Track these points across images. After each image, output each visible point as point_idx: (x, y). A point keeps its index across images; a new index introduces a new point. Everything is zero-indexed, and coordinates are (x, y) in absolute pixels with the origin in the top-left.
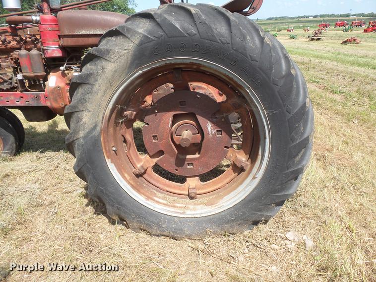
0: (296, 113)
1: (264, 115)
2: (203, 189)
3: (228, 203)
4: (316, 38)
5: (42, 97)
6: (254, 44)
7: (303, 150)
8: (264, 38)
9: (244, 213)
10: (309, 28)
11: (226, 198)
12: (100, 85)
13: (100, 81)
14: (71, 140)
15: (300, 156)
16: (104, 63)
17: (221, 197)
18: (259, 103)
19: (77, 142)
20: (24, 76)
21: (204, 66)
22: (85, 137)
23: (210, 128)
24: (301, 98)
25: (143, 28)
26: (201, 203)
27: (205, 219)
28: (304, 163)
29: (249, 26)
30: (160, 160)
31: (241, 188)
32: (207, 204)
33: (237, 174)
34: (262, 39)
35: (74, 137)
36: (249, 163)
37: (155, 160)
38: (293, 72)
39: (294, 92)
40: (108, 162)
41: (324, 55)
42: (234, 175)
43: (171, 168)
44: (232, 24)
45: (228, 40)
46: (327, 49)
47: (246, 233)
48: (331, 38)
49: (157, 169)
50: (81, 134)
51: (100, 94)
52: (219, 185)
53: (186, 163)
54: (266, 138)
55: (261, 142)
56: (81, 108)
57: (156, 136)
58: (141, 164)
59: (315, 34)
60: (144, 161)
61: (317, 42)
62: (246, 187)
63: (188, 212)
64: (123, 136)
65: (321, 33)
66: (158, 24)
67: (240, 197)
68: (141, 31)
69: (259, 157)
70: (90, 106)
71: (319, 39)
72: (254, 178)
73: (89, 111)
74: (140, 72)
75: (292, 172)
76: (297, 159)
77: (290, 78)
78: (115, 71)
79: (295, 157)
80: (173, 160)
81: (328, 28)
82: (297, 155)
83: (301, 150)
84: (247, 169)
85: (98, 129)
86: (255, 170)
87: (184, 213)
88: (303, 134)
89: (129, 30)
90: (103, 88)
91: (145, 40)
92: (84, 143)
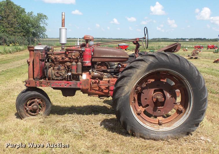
0: (202, 89)
1: (191, 89)
2: (165, 121)
3: (177, 125)
4: (194, 57)
5: (79, 84)
6: (187, 66)
7: (205, 103)
8: (190, 64)
9: (184, 129)
10: (187, 48)
11: (175, 123)
12: (134, 77)
13: (134, 75)
14: (118, 97)
15: (204, 105)
16: (137, 70)
17: (173, 123)
18: (189, 85)
19: (120, 98)
20: (72, 74)
21: (170, 72)
22: (124, 96)
23: (168, 95)
24: (203, 84)
25: (151, 59)
26: (165, 126)
27: (167, 132)
28: (205, 108)
29: (185, 60)
30: (147, 108)
31: (182, 119)
32: (168, 126)
33: (179, 114)
34: (190, 65)
35: (120, 95)
36: (184, 109)
37: (144, 109)
38: (200, 75)
39: (201, 82)
40: (131, 106)
41: (202, 70)
42: (177, 115)
43: (151, 112)
44: (180, 59)
45: (179, 64)
46: (203, 66)
47: (185, 137)
48: (205, 58)
49: (145, 112)
50: (123, 95)
51: (133, 80)
52: (172, 119)
53: (158, 110)
54: (191, 98)
55: (190, 100)
56: (125, 85)
57: (146, 98)
58: (140, 110)
59: (193, 55)
60: (141, 109)
61: (195, 60)
62: (184, 118)
63: (160, 129)
64: (134, 97)
65: (197, 53)
66: (157, 58)
67: (182, 122)
68: (151, 60)
69: (189, 106)
70: (129, 84)
71: (196, 58)
72: (187, 114)
73: (128, 86)
74: (148, 73)
75: (201, 111)
76: (203, 106)
77: (199, 77)
78: (140, 72)
79: (202, 105)
80: (152, 109)
81: (202, 50)
82: (203, 104)
83: (204, 103)
84: (183, 111)
85: (130, 93)
86: (187, 111)
87: (159, 130)
88: (204, 96)
89: (146, 60)
90: (135, 78)
91: (152, 63)
92: (123, 98)
